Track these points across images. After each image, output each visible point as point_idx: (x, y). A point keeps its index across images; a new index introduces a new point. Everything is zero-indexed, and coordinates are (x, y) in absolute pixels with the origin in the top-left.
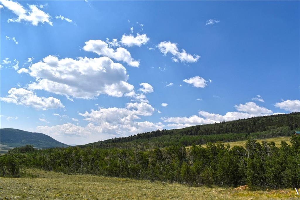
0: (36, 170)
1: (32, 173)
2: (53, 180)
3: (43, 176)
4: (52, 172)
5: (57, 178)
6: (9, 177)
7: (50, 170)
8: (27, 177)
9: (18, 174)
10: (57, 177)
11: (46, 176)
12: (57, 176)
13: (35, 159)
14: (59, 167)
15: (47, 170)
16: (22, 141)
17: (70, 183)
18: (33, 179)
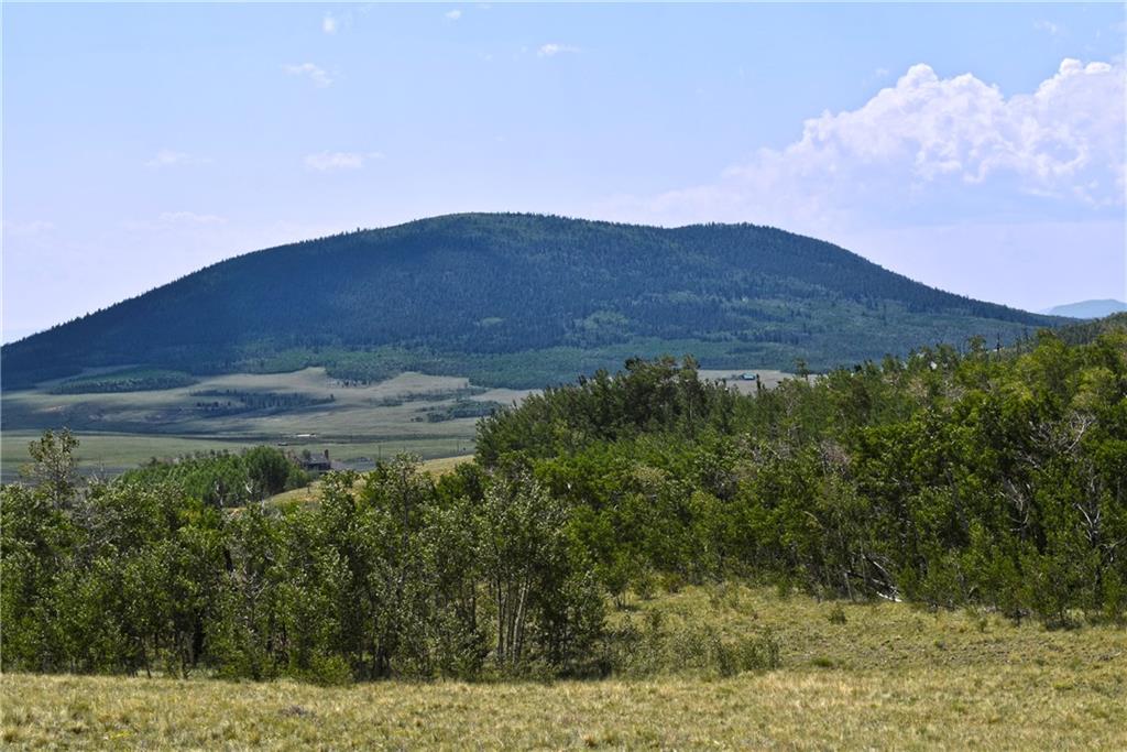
0: (745, 594)
1: (710, 630)
2: (910, 685)
3: (811, 652)
4: (895, 608)
5: (937, 663)
6: (521, 674)
7: (872, 587)
8: (675, 670)
9: (599, 646)
10: (940, 656)
11: (839, 644)
12: (939, 646)
13: (723, 496)
14: (949, 559)
15: (845, 594)
16: (589, 323)
17: (1065, 707)
18: (723, 684)
